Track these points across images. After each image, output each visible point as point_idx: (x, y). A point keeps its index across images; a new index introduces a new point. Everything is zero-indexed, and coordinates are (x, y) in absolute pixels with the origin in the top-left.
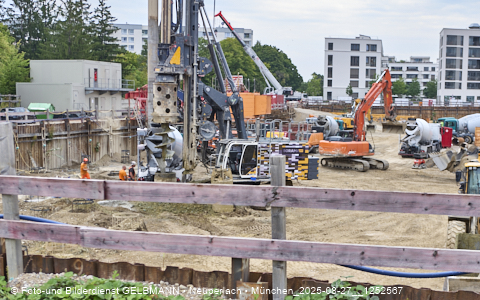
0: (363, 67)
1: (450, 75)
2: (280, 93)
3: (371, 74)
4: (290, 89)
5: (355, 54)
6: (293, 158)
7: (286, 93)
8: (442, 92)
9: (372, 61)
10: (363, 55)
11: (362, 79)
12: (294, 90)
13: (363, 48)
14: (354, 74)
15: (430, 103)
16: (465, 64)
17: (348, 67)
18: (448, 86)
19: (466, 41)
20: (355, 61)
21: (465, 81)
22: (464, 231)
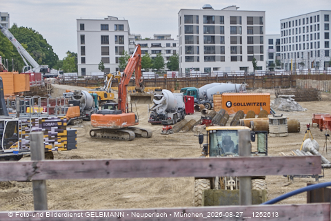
0: (112, 45)
1: (189, 49)
2: (38, 71)
3: (120, 50)
4: (46, 66)
5: (105, 33)
6: (53, 131)
7: (43, 71)
8: (183, 65)
9: (120, 39)
10: (112, 34)
11: (113, 55)
12: (51, 67)
13: (112, 28)
14: (105, 51)
15: (173, 75)
16: (201, 40)
17: (99, 45)
18: (188, 59)
19: (201, 20)
20: (105, 40)
21: (202, 55)
22: (209, 187)
